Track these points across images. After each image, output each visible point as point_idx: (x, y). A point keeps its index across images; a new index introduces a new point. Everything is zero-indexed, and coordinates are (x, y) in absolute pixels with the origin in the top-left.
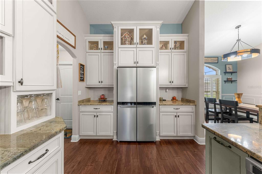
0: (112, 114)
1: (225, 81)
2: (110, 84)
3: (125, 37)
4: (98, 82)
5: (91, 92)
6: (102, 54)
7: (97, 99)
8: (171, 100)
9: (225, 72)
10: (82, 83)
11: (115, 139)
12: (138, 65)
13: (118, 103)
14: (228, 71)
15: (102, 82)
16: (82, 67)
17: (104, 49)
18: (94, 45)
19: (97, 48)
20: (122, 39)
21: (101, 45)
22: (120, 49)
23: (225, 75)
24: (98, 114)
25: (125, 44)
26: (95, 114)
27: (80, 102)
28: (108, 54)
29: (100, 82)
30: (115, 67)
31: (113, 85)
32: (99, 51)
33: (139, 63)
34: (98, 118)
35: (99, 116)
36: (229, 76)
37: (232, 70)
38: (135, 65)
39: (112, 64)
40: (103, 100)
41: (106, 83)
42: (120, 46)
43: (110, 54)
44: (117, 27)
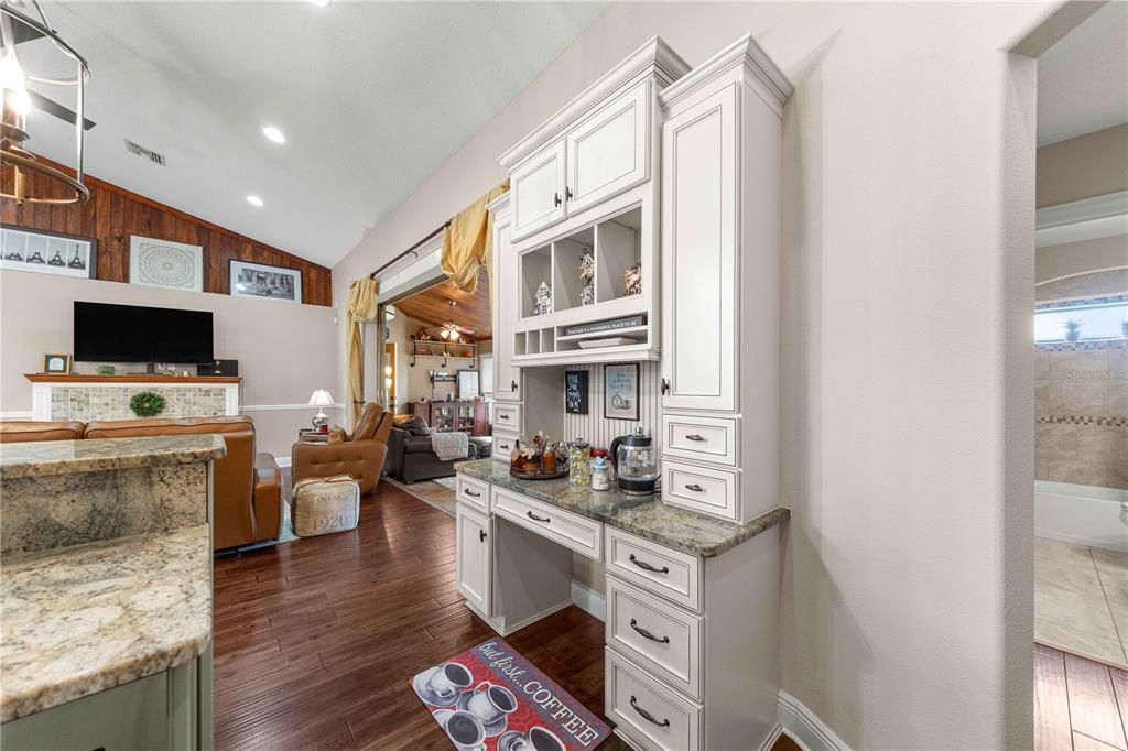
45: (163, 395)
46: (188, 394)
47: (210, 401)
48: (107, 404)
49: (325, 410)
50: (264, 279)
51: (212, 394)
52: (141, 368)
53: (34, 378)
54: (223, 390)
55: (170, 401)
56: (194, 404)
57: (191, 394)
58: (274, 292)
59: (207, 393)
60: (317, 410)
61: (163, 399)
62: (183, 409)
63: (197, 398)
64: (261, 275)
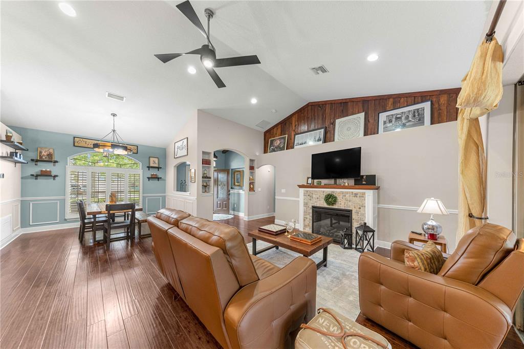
1: (149, 178)
9: (148, 166)
14: (152, 165)
23: (149, 170)
36: (154, 172)
37: (157, 164)
45: (336, 195)
46: (347, 195)
47: (357, 200)
48: (318, 198)
49: (436, 217)
50: (400, 118)
51: (358, 196)
52: (332, 181)
53: (300, 186)
54: (364, 194)
55: (339, 198)
56: (350, 201)
57: (348, 195)
58: (407, 124)
59: (356, 195)
60: (428, 216)
61: (336, 198)
62: (345, 203)
63: (351, 197)
64: (398, 116)
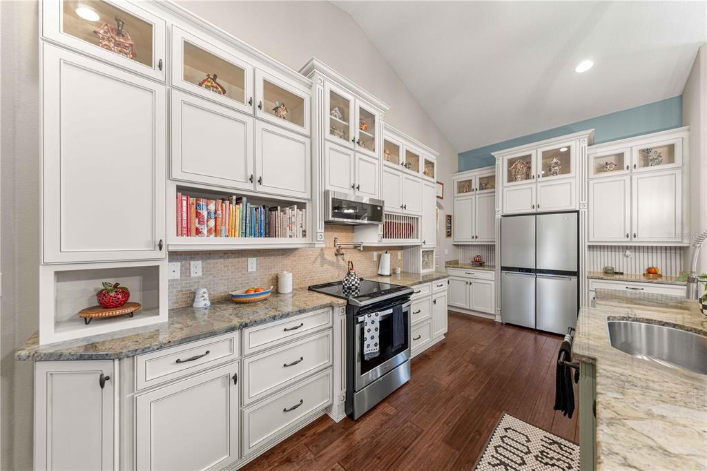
0: (493, 283)
2: (490, 240)
3: (515, 168)
4: (471, 237)
5: (460, 251)
6: (477, 196)
7: (469, 262)
8: (642, 274)
10: (449, 239)
11: (498, 319)
12: (539, 210)
13: (503, 268)
15: (477, 237)
16: (449, 218)
17: (480, 189)
18: (465, 186)
19: (470, 189)
20: (509, 172)
21: (476, 184)
22: (505, 190)
24: (472, 280)
25: (516, 180)
26: (467, 280)
27: (447, 263)
28: (487, 195)
29: (473, 238)
30: (498, 216)
31: (494, 242)
32: (474, 193)
33: (541, 206)
34: (471, 286)
35: (473, 284)
38: (534, 211)
39: (493, 212)
40: (478, 263)
41: (484, 239)
42: (506, 183)
43: (490, 195)
44: (501, 158)
